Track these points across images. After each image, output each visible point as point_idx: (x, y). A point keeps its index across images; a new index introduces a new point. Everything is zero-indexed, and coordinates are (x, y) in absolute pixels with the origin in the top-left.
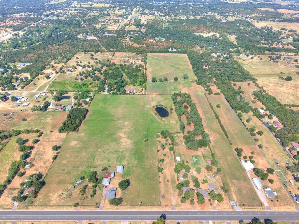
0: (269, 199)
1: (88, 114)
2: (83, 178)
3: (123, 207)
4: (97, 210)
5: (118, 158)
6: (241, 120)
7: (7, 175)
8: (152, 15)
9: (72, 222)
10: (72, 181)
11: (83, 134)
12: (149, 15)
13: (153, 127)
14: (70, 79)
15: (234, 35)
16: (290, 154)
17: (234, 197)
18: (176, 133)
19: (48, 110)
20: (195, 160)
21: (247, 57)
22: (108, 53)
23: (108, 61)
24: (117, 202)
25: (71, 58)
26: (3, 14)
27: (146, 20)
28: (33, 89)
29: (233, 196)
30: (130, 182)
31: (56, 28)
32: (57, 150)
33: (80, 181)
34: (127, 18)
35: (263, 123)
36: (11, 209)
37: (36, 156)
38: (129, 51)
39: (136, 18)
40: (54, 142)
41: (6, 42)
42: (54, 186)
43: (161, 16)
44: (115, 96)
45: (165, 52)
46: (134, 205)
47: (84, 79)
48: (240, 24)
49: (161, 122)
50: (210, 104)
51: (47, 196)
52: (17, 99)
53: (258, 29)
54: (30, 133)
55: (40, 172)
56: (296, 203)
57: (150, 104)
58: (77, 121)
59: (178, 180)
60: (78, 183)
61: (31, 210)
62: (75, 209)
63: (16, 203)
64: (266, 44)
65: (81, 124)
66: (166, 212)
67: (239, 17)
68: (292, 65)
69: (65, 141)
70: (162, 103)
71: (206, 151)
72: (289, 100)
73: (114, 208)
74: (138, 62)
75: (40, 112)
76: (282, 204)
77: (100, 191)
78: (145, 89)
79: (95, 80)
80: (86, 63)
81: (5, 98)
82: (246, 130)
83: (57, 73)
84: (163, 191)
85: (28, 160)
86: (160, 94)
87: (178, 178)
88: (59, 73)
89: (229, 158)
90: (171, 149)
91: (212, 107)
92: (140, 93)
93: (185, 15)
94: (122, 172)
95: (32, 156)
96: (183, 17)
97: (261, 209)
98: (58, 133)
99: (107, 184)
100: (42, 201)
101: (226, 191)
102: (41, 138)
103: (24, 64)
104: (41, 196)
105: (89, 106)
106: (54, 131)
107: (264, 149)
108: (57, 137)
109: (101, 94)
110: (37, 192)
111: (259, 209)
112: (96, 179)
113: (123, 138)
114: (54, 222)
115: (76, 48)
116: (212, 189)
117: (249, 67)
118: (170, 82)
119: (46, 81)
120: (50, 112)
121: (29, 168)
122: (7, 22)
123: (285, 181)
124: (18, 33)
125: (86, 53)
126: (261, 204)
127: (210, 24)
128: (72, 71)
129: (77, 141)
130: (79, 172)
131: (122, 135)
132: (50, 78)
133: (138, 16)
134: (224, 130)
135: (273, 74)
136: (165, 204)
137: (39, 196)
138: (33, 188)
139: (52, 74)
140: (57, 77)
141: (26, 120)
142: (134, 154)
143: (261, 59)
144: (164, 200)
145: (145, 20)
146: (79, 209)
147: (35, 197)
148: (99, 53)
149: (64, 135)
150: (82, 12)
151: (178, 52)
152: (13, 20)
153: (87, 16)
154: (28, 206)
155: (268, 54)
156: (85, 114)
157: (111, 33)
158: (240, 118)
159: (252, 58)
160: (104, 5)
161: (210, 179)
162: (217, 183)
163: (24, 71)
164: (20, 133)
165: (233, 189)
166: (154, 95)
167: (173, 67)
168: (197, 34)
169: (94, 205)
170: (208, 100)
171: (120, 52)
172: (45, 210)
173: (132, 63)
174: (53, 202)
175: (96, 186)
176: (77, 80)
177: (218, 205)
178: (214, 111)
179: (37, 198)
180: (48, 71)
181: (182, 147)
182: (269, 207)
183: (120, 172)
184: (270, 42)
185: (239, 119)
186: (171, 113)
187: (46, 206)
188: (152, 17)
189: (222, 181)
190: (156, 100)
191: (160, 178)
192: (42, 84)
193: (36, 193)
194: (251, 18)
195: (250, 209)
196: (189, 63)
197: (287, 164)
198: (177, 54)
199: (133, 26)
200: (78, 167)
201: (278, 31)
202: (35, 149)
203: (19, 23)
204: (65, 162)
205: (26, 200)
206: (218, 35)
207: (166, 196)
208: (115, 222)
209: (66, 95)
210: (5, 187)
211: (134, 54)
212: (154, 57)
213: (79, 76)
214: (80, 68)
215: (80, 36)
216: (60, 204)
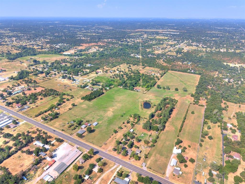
0: (173, 174)
1: (103, 95)
2: (74, 121)
3: (82, 140)
4: (70, 136)
5: (99, 119)
6: (203, 126)
7: (47, 109)
8: (195, 47)
10: (69, 121)
11: (91, 103)
12: (193, 46)
13: (133, 111)
14: (108, 76)
18: (144, 118)
19: (85, 88)
20: (143, 135)
22: (141, 66)
23: (137, 71)
24: (81, 136)
25: (116, 66)
26: (99, 39)
28: (86, 78)
29: (149, 161)
30: (95, 131)
31: (122, 49)
32: (74, 106)
33: (73, 122)
34: (174, 47)
35: (222, 133)
36: (39, 122)
37: (64, 106)
38: (156, 67)
41: (91, 53)
42: (60, 120)
43: (203, 47)
44: (125, 90)
45: (183, 72)
46: (87, 141)
47: (115, 78)
49: (140, 110)
50: (188, 110)
51: (55, 123)
52: (75, 80)
54: (69, 96)
55: (60, 113)
57: (143, 99)
58: (93, 96)
59: (121, 140)
60: (71, 122)
61: (45, 125)
62: (61, 132)
63: (42, 120)
65: (94, 99)
66: (101, 151)
69: (81, 104)
70: (152, 101)
71: (155, 134)
73: (77, 138)
74: (156, 74)
75: (81, 89)
77: (78, 129)
78: (148, 91)
80: (123, 70)
81: (70, 79)
82: (201, 133)
83: (103, 72)
84: (108, 141)
85: (59, 106)
86: (156, 95)
88: (104, 73)
89: (168, 143)
90: (133, 125)
91: (187, 112)
92: (142, 92)
93: (226, 49)
94: (95, 125)
95: (62, 105)
96: (223, 50)
97: (161, 176)
98: (81, 99)
99: (83, 128)
101: (146, 157)
102: (71, 100)
103: (91, 65)
105: (106, 91)
107: (203, 148)
108: (78, 101)
109: (118, 87)
110: (52, 120)
111: (159, 175)
112: (80, 123)
113: (110, 111)
115: (124, 61)
116: (138, 153)
118: (171, 91)
119: (95, 75)
120: (85, 89)
121: (57, 109)
122: (99, 43)
123: (198, 171)
124: (100, 49)
125: (127, 65)
126: (164, 174)
128: (112, 73)
129: (86, 105)
130: (75, 119)
131: (111, 109)
132: (98, 74)
133: (184, 46)
134: (181, 127)
136: (103, 147)
137: (52, 121)
138: (51, 117)
139: (101, 72)
140: (102, 74)
141: (71, 90)
142: (109, 120)
144: (105, 146)
146: (63, 132)
147: (50, 121)
148: (136, 66)
149: (82, 101)
150: (145, 41)
152: (103, 42)
153: (147, 44)
154: (45, 123)
156: (100, 95)
157: (154, 55)
158: (204, 124)
160: (164, 38)
161: (142, 148)
162: (145, 151)
163: (88, 68)
164: (64, 94)
165: (152, 158)
166: (151, 95)
167: (182, 82)
168: (226, 64)
169: (70, 134)
170: (189, 107)
171: (150, 67)
173: (152, 74)
174: (55, 125)
175: (77, 127)
176: (111, 78)
177: (134, 161)
178: (186, 115)
179: (51, 122)
180: (99, 70)
181: (141, 126)
182: (168, 178)
186: (153, 107)
187: (51, 126)
188: (194, 48)
189: (149, 152)
190: (149, 98)
191: (112, 135)
192: (92, 76)
193: (51, 119)
195: (153, 172)
197: (214, 163)
199: (174, 52)
200: (77, 116)
202: (65, 103)
203: (104, 44)
205: (46, 121)
207: (108, 144)
208: (73, 144)
209: (99, 84)
210: (43, 113)
211: (159, 69)
212: (172, 73)
213: (113, 76)
214: (117, 72)
215: (132, 55)
216: (57, 127)
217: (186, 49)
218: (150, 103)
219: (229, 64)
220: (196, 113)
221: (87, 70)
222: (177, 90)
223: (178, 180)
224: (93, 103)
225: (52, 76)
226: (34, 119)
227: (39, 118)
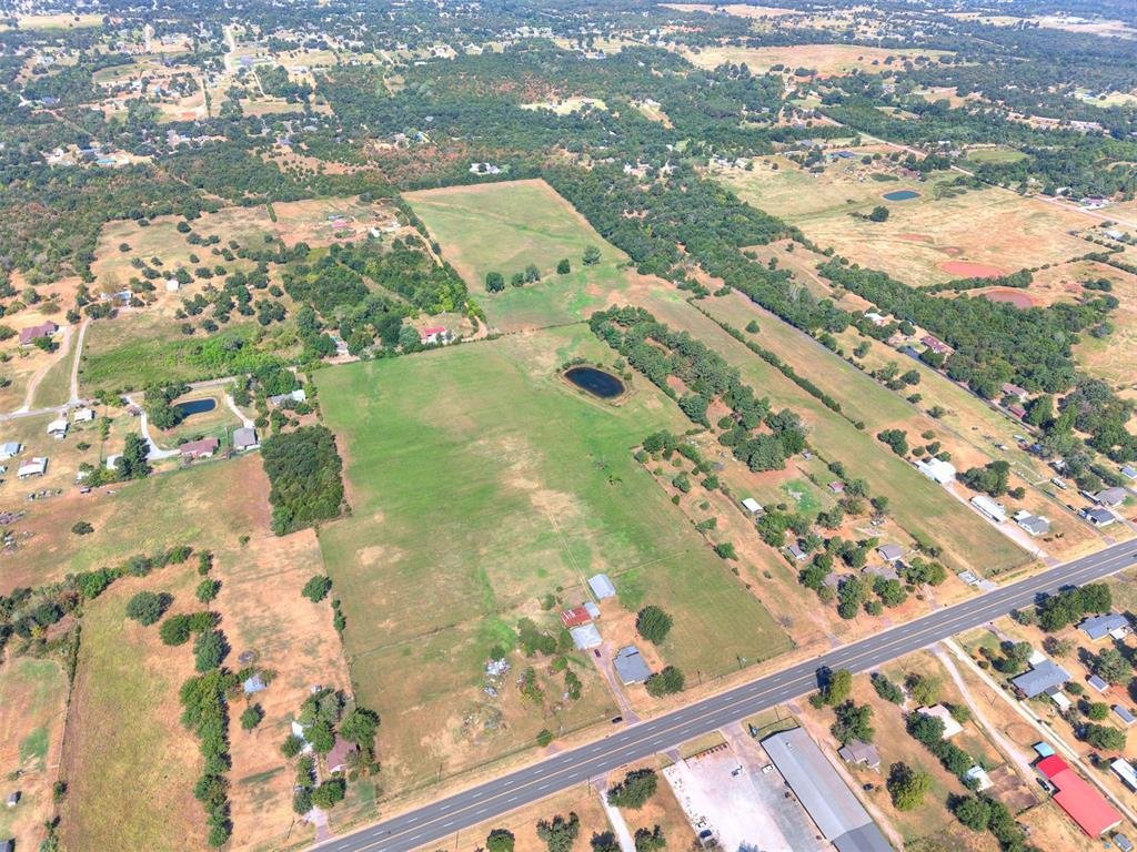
0: (1038, 538)
2: (498, 653)
3: (693, 690)
4: (622, 728)
5: (565, 556)
6: (840, 354)
8: (317, 50)
9: (571, 791)
10: (467, 674)
11: (378, 518)
12: (306, 51)
13: (605, 436)
14: (155, 333)
15: (650, 101)
16: (1010, 414)
17: (961, 561)
18: (688, 433)
19: (158, 469)
20: (798, 495)
21: (733, 166)
22: (241, 211)
23: (269, 240)
25: (91, 252)
27: (306, 69)
28: (12, 405)
29: (955, 558)
33: (499, 665)
34: (221, 67)
35: (900, 350)
36: (311, 841)
37: (250, 640)
38: (323, 193)
39: (263, 65)
40: (282, 572)
42: (415, 713)
43: (355, 49)
45: (465, 182)
46: (722, 674)
47: (219, 324)
48: (647, 63)
49: (617, 414)
50: (725, 328)
51: (414, 752)
53: (708, 75)
54: (155, 570)
55: (321, 687)
56: (1096, 529)
57: (538, 366)
60: (494, 672)
61: (393, 816)
62: (549, 753)
63: (317, 815)
64: (759, 121)
65: (342, 487)
66: (820, 658)
67: (629, 39)
68: (864, 174)
69: (330, 556)
71: (808, 463)
72: (918, 276)
73: (672, 704)
74: (389, 230)
76: (1071, 542)
77: (589, 672)
78: (483, 318)
79: (269, 322)
80: (183, 262)
82: (871, 379)
83: (75, 319)
85: (232, 663)
86: (546, 325)
87: (787, 558)
88: (87, 319)
89: (882, 465)
90: (710, 484)
91: (736, 335)
92: (476, 337)
93: (446, 42)
94: (614, 593)
95: (236, 644)
96: (445, 52)
97: (1036, 568)
98: (277, 538)
99: (596, 642)
100: (408, 772)
101: (931, 552)
104: (392, 759)
105: (319, 415)
106: (252, 536)
107: (947, 418)
109: (330, 365)
110: (372, 751)
111: (1033, 571)
113: (533, 491)
114: (509, 816)
116: (895, 559)
117: (753, 195)
118: (549, 280)
119: (50, 356)
121: (259, 686)
123: (1042, 485)
125: (147, 224)
127: (555, 69)
128: (141, 304)
129: (375, 543)
130: (471, 641)
131: (521, 483)
133: (260, 54)
135: (832, 209)
136: (806, 639)
137: (388, 762)
138: (345, 746)
139: (56, 327)
140: (87, 338)
141: (89, 529)
142: (608, 531)
143: (775, 167)
144: (795, 630)
145: (301, 68)
146: (563, 747)
147: (376, 769)
148: (205, 215)
149: (305, 539)
151: (513, 175)
153: (28, 73)
154: (369, 806)
155: (783, 151)
157: (200, 133)
158: (833, 349)
159: (749, 168)
160: (77, 19)
161: (872, 535)
162: (895, 539)
164: (108, 579)
165: (942, 542)
166: (527, 333)
167: (525, 228)
168: (534, 107)
169: (602, 720)
170: (708, 315)
171: (290, 201)
174: (453, 761)
175: (563, 661)
176: (192, 331)
177: (936, 594)
179: (387, 772)
180: (21, 321)
181: (733, 470)
182: (1051, 557)
183: (606, 595)
184: (766, 110)
185: (834, 354)
186: (627, 378)
187: (438, 781)
188: (322, 58)
189: (905, 531)
190: (548, 349)
191: (737, 574)
192: (40, 376)
194: (667, 39)
195: (1013, 576)
196: (572, 209)
197: (1021, 441)
198: (510, 184)
199: (267, 97)
200: (453, 626)
201: (767, 74)
202: (228, 619)
205: (348, 793)
206: (600, 105)
207: (791, 616)
208: (708, 739)
209: (188, 398)
210: (219, 781)
211: (352, 202)
212: (435, 203)
214: (169, 286)
217: (296, 70)
222: (563, 268)
224: (383, 511)
227: (262, 822)
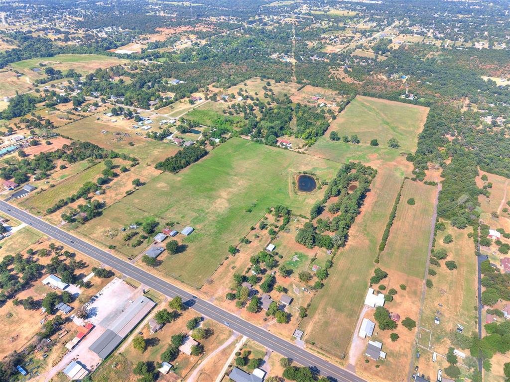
0: (365, 357)
1: (205, 157)
2: (139, 224)
3: (156, 271)
4: (128, 262)
5: (195, 218)
6: (435, 235)
7: (76, 194)
8: (419, 36)
9: (96, 261)
10: (127, 223)
11: (179, 179)
12: (413, 36)
13: (274, 199)
14: (218, 110)
16: (483, 318)
18: (300, 216)
19: (165, 141)
20: (296, 258)
22: (294, 85)
23: (286, 95)
24: (154, 262)
25: (237, 83)
26: (199, 16)
27: (402, 42)
28: (166, 113)
30: (187, 249)
31: (250, 41)
32: (138, 185)
33: (135, 226)
34: (370, 36)
35: (478, 254)
36: (56, 225)
37: (114, 185)
38: (329, 87)
39: (386, 38)
41: (179, 52)
42: (107, 221)
43: (436, 38)
44: (258, 145)
45: (390, 99)
46: (167, 275)
47: (235, 115)
49: (291, 196)
50: (399, 195)
51: (93, 227)
52: (141, 120)
54: (127, 160)
55: (105, 202)
57: (297, 168)
58: (183, 162)
59: (247, 272)
60: (131, 227)
61: (70, 234)
62: (108, 251)
63: (63, 223)
65: (186, 167)
66: (199, 299)
69: (155, 179)
70: (318, 173)
71: (325, 255)
74: (329, 105)
75: (154, 141)
76: (380, 374)
77: (147, 245)
78: (310, 146)
80: (252, 94)
81: (130, 116)
82: (430, 251)
83: (206, 99)
84: (216, 276)
85: (104, 186)
86: (329, 158)
87: (249, 269)
88: (209, 100)
89: (353, 279)
90: (271, 232)
91: (397, 200)
92: (295, 150)
94: (186, 235)
95: (111, 184)
96: (481, 45)
97: (337, 362)
98: (154, 169)
99: (159, 241)
100: (86, 230)
101: (304, 315)
102: (133, 169)
103: (178, 81)
104: (89, 225)
105: (214, 148)
106: (152, 165)
107: (434, 290)
108: (148, 172)
109: (240, 137)
110: (88, 220)
111: (333, 361)
112: (152, 230)
113: (222, 198)
114: (82, 254)
115: (256, 70)
116: (285, 304)
118: (361, 145)
119: (189, 106)
120: (165, 143)
121: (99, 194)
122: (197, 27)
123: (423, 349)
124: (200, 42)
125: (263, 80)
126: (344, 357)
128: (226, 101)
129: (167, 183)
130: (141, 217)
131: (224, 194)
132: (194, 104)
133: (392, 34)
134: (385, 239)
136: (205, 291)
137: (87, 225)
138: (85, 214)
139: (201, 99)
140: (203, 105)
141: (133, 145)
142: (218, 221)
144: (209, 286)
145: (400, 42)
146: (112, 253)
147: (83, 224)
148: (282, 82)
149: (158, 172)
150: (304, 21)
151: (416, 103)
152: (206, 24)
153: (307, 29)
154: (71, 229)
156: (199, 157)
157: (323, 57)
158: (436, 231)
160: (348, 13)
161: (295, 291)
162: (301, 300)
163: (172, 89)
164: (116, 156)
165: (317, 317)
166: (316, 158)
167: (388, 124)
169: (128, 256)
170: (402, 187)
171: (314, 86)
172: (83, 239)
173: (319, 105)
174: (94, 235)
175: (146, 238)
176: (225, 113)
177: (274, 325)
178: (395, 209)
179: (83, 226)
180: (196, 95)
181: (292, 236)
182: (354, 367)
183: (184, 234)
185: (433, 233)
186: (320, 188)
187: (85, 236)
188: (417, 39)
189: (311, 301)
190: (312, 165)
191: (226, 260)
192: (181, 109)
193: (86, 220)
195: (319, 353)
197: (459, 329)
198: (411, 106)
199: (370, 50)
200: (145, 211)
202: (119, 178)
203: (210, 30)
204: (136, 201)
205: (73, 224)
207: (215, 282)
208: (135, 282)
209: (197, 129)
210: (66, 203)
211: (334, 93)
212: (365, 103)
213: (230, 108)
214: (239, 99)
215: (274, 56)
216: (99, 240)
217: (397, 42)
218: (315, 177)
219: (493, 79)
220: (418, 203)
221: (169, 93)
222: (375, 143)
223: (376, 374)
224: (183, 178)
225: (89, 109)
226: (44, 217)
227: (57, 216)
